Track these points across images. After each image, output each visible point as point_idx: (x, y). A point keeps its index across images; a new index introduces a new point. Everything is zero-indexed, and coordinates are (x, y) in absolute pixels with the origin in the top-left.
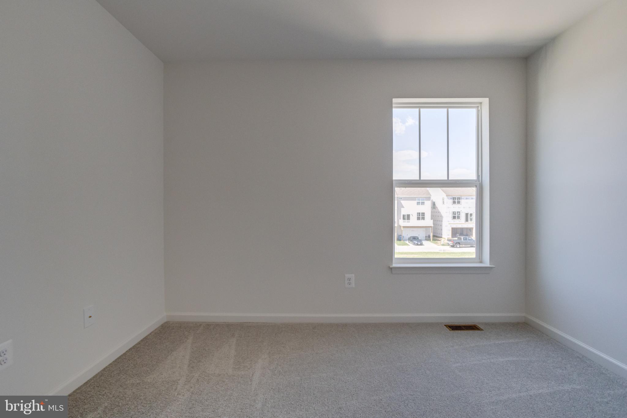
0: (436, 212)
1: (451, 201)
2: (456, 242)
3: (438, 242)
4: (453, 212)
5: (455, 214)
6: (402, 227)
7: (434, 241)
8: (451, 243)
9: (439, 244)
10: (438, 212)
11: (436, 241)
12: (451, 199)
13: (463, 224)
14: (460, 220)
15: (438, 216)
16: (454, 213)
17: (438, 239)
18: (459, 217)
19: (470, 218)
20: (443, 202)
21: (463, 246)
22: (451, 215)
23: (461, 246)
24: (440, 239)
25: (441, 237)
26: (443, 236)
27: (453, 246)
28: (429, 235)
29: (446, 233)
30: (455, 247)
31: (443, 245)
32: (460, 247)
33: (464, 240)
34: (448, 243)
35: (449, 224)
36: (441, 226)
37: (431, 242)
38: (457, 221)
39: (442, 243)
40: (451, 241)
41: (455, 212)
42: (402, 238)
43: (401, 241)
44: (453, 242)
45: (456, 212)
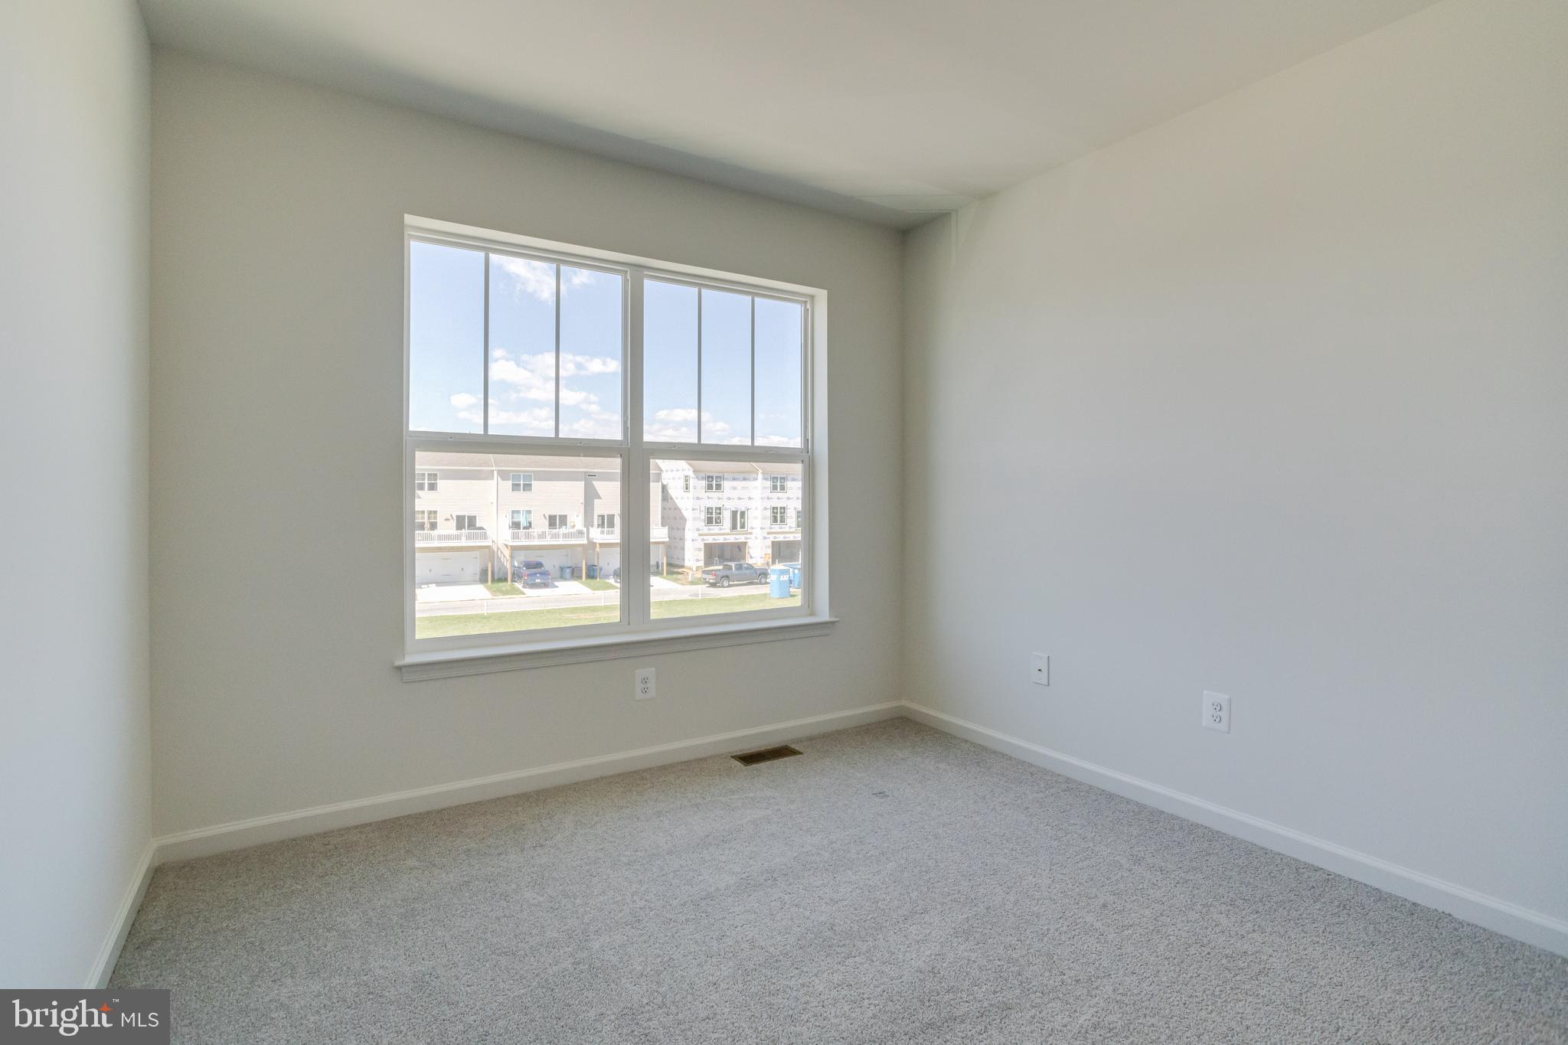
0: (670, 509)
1: (703, 483)
2: (720, 574)
3: (680, 576)
4: (708, 509)
5: (712, 513)
6: (598, 546)
7: (670, 576)
8: (711, 579)
9: (684, 582)
10: (675, 509)
11: (674, 576)
12: (703, 478)
13: (728, 534)
14: (722, 527)
15: (675, 518)
16: (709, 511)
17: (676, 570)
18: (718, 521)
19: (741, 521)
20: (687, 485)
21: (736, 583)
22: (703, 516)
23: (731, 583)
24: (680, 570)
25: (683, 567)
26: (687, 564)
27: (713, 585)
28: (658, 563)
29: (693, 556)
30: (719, 587)
31: (692, 583)
32: (729, 586)
33: (737, 569)
34: (705, 579)
35: (700, 535)
36: (681, 539)
37: (664, 578)
38: (715, 529)
39: (690, 579)
40: (712, 574)
41: (712, 508)
42: (598, 570)
43: (596, 578)
44: (715, 575)
45: (714, 509)
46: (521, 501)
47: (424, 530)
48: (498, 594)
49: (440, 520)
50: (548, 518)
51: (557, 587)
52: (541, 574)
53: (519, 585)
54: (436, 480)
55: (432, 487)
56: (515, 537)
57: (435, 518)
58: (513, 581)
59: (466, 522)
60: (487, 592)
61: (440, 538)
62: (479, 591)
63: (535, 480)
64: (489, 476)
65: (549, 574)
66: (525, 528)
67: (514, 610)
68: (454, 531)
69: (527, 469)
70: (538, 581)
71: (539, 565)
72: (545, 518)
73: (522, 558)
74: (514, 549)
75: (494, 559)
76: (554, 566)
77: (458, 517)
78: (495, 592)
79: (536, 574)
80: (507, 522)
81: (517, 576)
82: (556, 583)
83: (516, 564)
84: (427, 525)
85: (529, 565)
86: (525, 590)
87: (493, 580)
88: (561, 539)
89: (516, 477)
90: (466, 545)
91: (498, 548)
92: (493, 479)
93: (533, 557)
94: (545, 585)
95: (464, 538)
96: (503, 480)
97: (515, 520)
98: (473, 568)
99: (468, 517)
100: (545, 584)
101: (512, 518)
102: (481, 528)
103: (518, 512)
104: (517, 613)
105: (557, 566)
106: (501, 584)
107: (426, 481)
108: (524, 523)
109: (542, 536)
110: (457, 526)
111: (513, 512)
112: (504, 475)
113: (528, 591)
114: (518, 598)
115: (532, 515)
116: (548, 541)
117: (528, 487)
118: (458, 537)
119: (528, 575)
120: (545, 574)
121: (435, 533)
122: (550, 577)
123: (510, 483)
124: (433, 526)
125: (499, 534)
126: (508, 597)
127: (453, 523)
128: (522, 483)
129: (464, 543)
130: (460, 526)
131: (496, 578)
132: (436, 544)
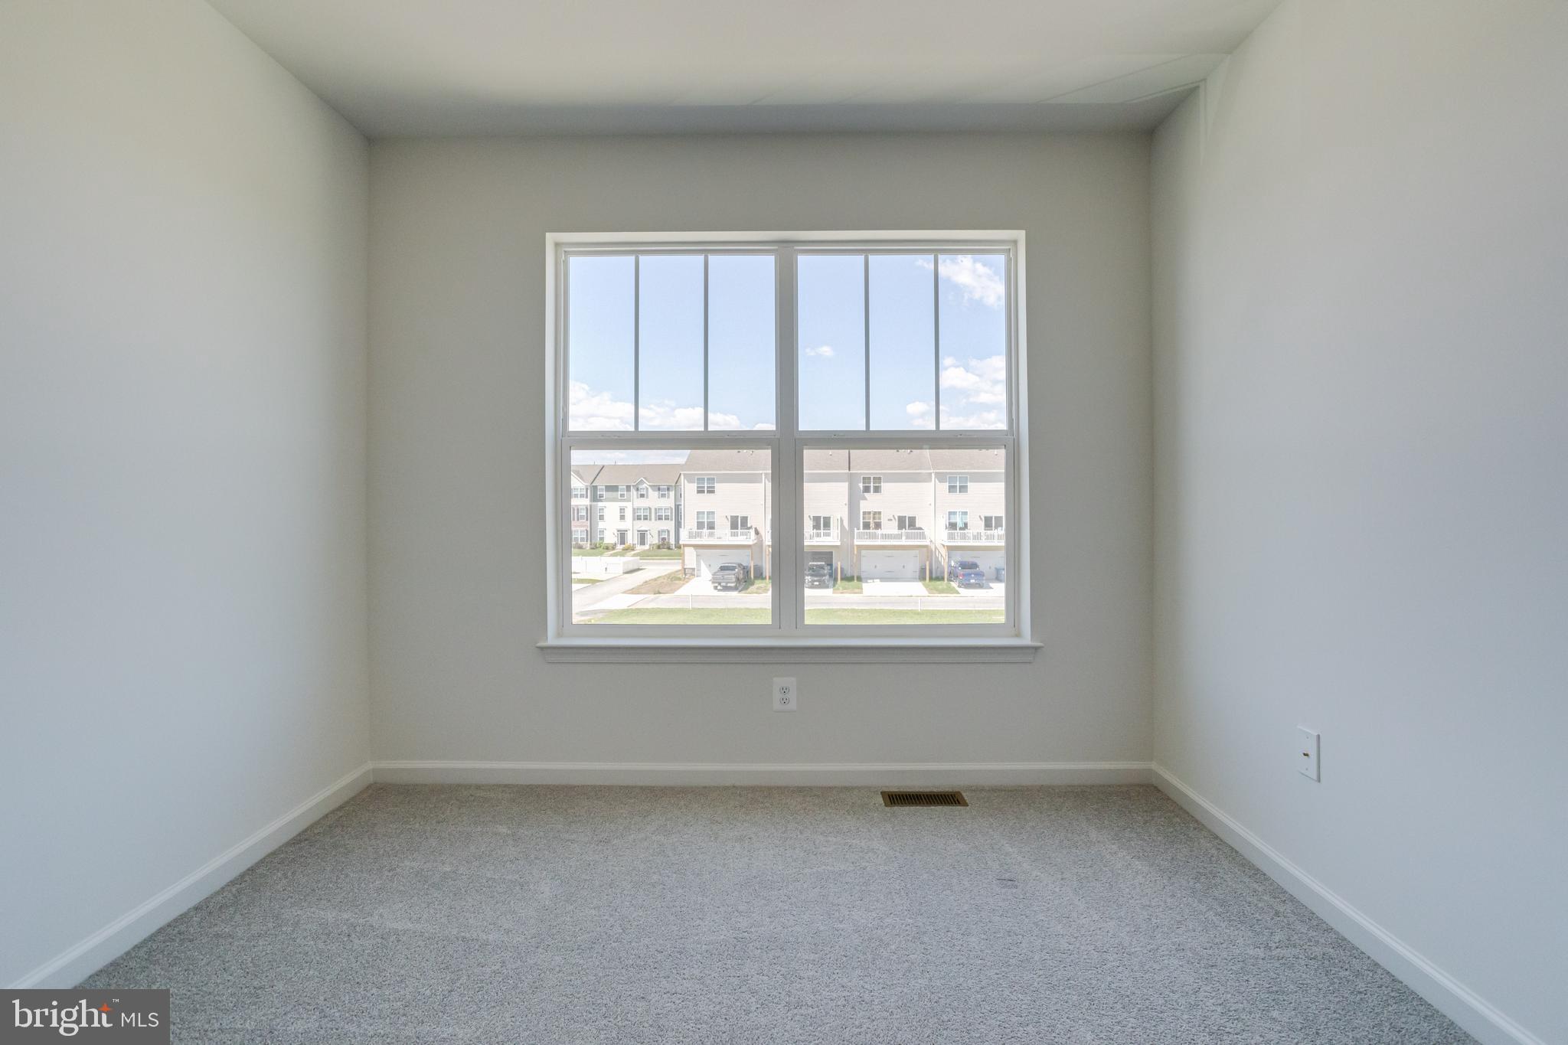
46: (957, 502)
47: (869, 529)
48: (935, 592)
49: (884, 520)
50: (983, 519)
51: (991, 588)
52: (976, 574)
53: (954, 585)
54: (880, 483)
55: (877, 490)
56: (951, 537)
57: (880, 519)
58: (949, 580)
59: (907, 523)
60: (924, 589)
61: (885, 537)
62: (918, 588)
63: (970, 481)
64: (926, 479)
65: (983, 575)
66: (961, 529)
67: (946, 609)
68: (896, 531)
69: (963, 471)
70: (972, 581)
71: (974, 566)
72: (981, 519)
73: (959, 559)
74: (950, 549)
75: (932, 559)
76: (990, 568)
77: (899, 517)
78: (931, 590)
79: (970, 574)
80: (943, 521)
81: (953, 575)
82: (991, 585)
83: (953, 564)
84: (872, 525)
85: (964, 565)
86: (960, 590)
87: (931, 579)
88: (996, 541)
89: (952, 479)
90: (908, 543)
91: (936, 548)
92: (931, 481)
93: (968, 558)
94: (980, 586)
95: (904, 538)
96: (940, 482)
97: (952, 521)
98: (913, 566)
99: (909, 518)
100: (979, 584)
101: (949, 519)
102: (920, 529)
103: (955, 513)
104: (949, 611)
105: (993, 569)
106: (938, 583)
107: (872, 485)
108: (960, 524)
109: (977, 537)
110: (899, 526)
111: (950, 513)
112: (941, 477)
113: (963, 591)
114: (952, 597)
115: (968, 516)
116: (983, 543)
117: (963, 489)
118: (899, 537)
119: (964, 575)
120: (980, 575)
121: (879, 532)
122: (984, 578)
123: (947, 484)
124: (878, 526)
125: (936, 535)
126: (943, 595)
127: (895, 523)
128: (958, 484)
129: (904, 542)
130: (901, 525)
131: (934, 576)
132: (879, 542)
